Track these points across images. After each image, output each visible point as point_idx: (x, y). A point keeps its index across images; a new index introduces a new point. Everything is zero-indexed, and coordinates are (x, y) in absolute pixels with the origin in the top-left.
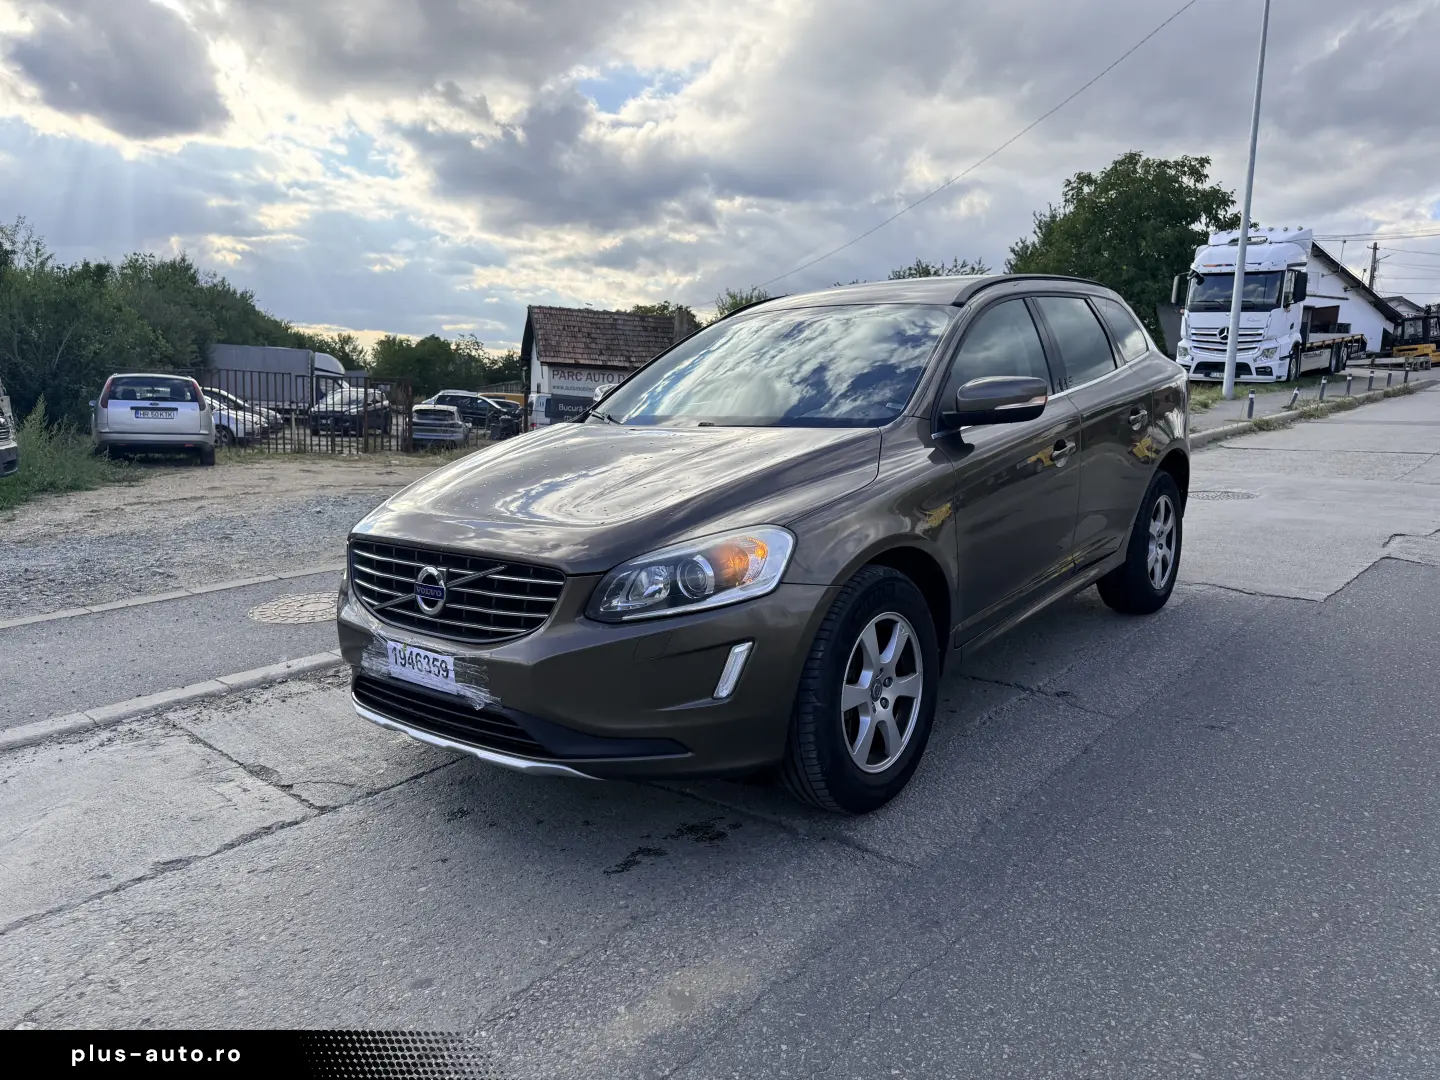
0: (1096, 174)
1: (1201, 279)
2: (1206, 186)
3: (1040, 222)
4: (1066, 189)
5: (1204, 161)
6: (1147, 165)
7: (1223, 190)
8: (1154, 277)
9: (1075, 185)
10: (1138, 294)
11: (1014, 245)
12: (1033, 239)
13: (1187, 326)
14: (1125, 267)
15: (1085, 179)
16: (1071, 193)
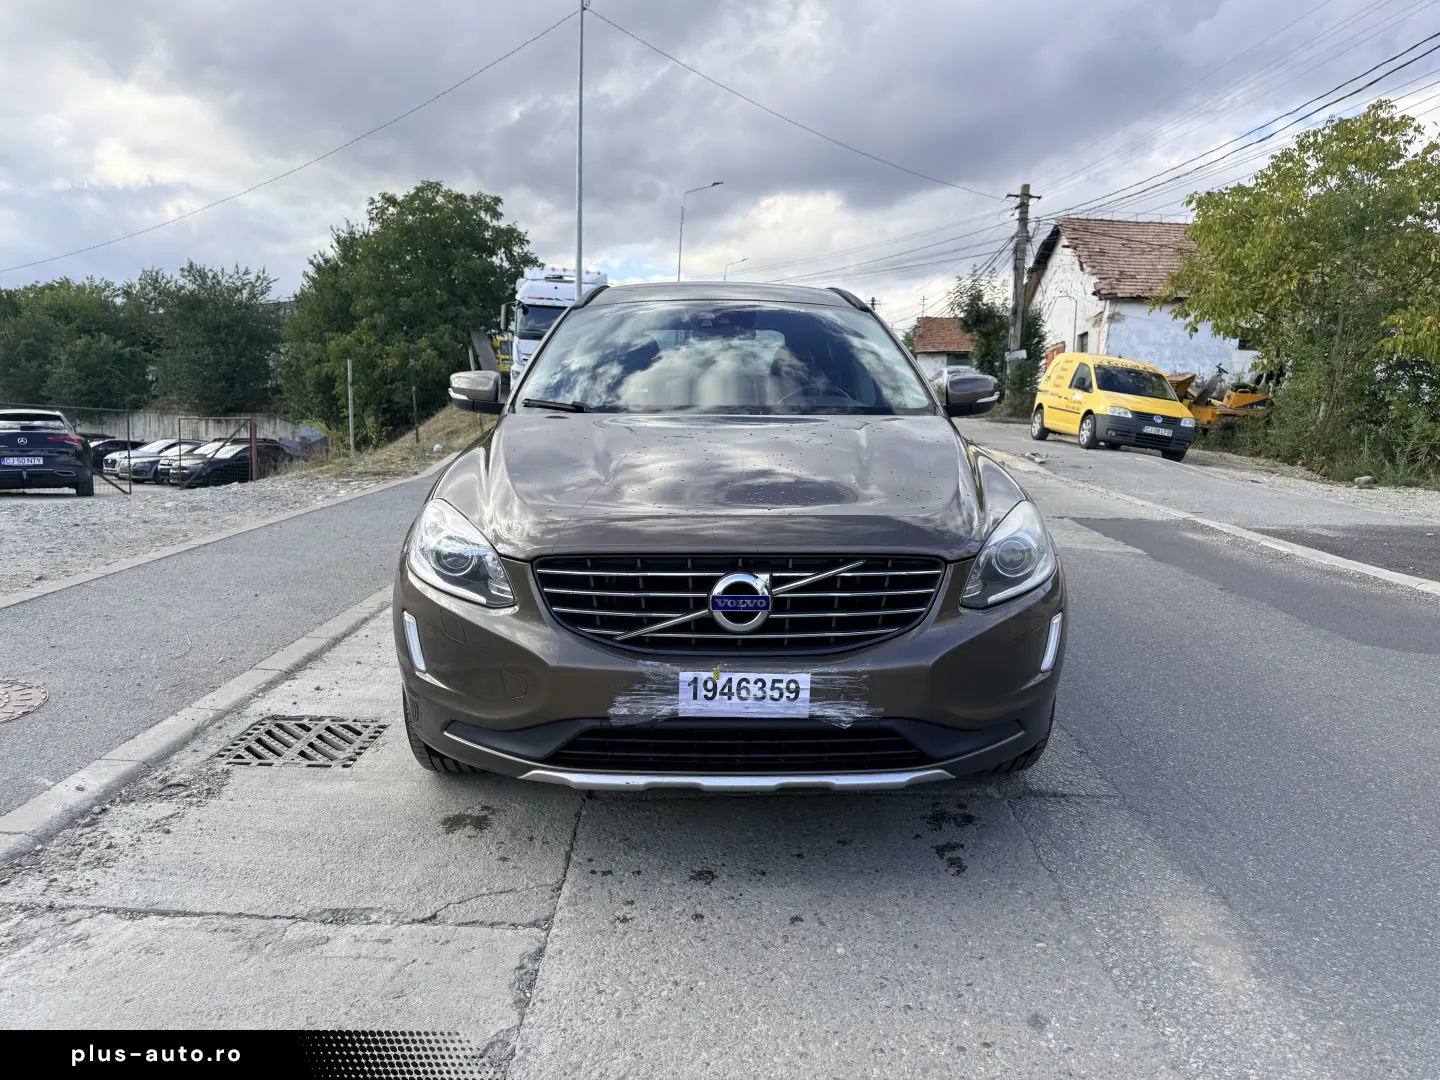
0: (400, 197)
1: (526, 309)
2: (503, 224)
3: (339, 237)
4: (370, 208)
5: (497, 200)
6: (447, 195)
7: (519, 230)
8: (465, 302)
9: (379, 205)
10: (452, 319)
11: (312, 258)
12: (332, 253)
13: (519, 352)
14: (438, 291)
15: (391, 200)
16: (375, 211)
